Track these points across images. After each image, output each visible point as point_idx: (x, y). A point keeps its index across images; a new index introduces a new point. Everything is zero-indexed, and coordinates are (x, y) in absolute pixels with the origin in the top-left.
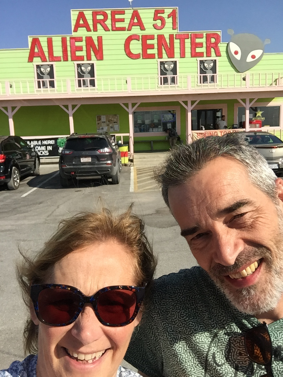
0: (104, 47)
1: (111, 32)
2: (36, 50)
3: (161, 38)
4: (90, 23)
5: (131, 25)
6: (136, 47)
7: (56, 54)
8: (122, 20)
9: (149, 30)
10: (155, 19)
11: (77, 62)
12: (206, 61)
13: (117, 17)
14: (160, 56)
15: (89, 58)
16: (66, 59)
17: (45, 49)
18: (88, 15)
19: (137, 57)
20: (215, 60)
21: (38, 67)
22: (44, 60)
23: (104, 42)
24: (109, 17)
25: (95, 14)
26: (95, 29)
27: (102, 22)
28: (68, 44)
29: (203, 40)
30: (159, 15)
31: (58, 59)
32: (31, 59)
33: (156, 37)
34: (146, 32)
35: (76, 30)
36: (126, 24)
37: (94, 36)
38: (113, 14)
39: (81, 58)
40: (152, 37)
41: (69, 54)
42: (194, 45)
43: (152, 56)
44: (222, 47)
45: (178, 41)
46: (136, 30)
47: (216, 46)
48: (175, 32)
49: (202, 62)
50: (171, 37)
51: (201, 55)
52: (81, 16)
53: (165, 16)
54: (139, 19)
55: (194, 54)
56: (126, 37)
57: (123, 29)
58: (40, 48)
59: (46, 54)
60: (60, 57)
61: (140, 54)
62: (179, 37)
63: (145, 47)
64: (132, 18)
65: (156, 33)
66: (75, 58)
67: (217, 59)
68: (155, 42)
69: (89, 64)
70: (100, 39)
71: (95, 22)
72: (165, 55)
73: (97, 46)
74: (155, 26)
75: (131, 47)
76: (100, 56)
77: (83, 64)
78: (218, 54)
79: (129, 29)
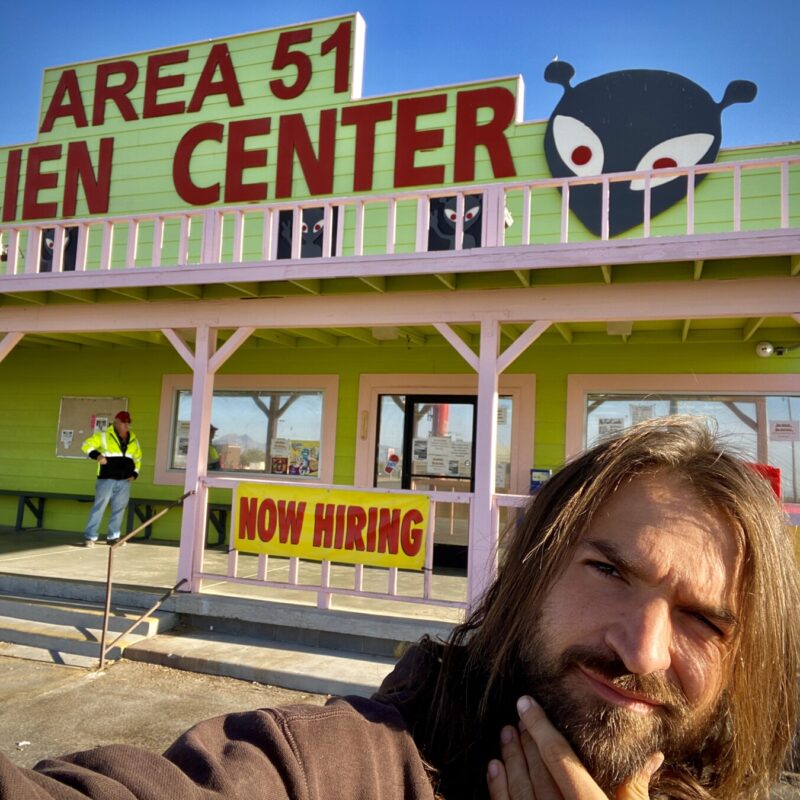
0: (117, 173)
4: (88, 100)
6: (209, 164)
8: (178, 81)
10: (279, 64)
12: (450, 198)
13: (165, 72)
14: (284, 189)
16: (10, 215)
18: (87, 78)
19: (205, 197)
24: (143, 75)
25: (103, 73)
26: (99, 120)
28: (23, 168)
29: (445, 121)
30: (293, 48)
33: (275, 125)
34: (246, 112)
35: (47, 127)
36: (184, 94)
37: (92, 137)
38: (155, 64)
40: (260, 127)
41: (20, 198)
43: (257, 192)
44: (522, 139)
45: (351, 130)
48: (339, 102)
49: (438, 206)
50: (327, 119)
51: (434, 175)
52: (68, 82)
53: (311, 49)
54: (229, 71)
56: (181, 132)
57: (176, 108)
61: (217, 187)
64: (208, 73)
70: (107, 146)
72: (300, 187)
75: (195, 164)
76: (99, 202)
78: (504, 167)
79: (196, 106)
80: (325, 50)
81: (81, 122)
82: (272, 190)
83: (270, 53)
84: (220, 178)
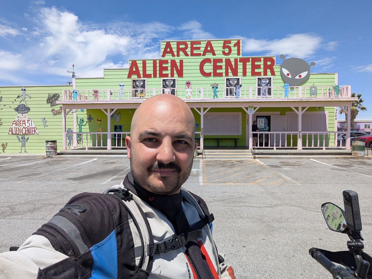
1: (190, 57)
2: (134, 69)
3: (228, 61)
5: (206, 51)
6: (208, 68)
7: (148, 73)
8: (199, 48)
9: (219, 55)
10: (224, 48)
13: (195, 46)
14: (227, 74)
15: (172, 75)
16: (155, 76)
17: (141, 69)
19: (209, 75)
20: (270, 78)
21: (134, 81)
22: (139, 76)
24: (189, 46)
25: (178, 44)
27: (184, 50)
28: (158, 65)
30: (227, 45)
33: (224, 61)
34: (217, 57)
35: (163, 56)
36: (201, 51)
37: (177, 60)
39: (167, 75)
40: (221, 61)
42: (254, 67)
43: (220, 75)
45: (242, 64)
47: (271, 68)
48: (239, 57)
50: (236, 60)
51: (259, 74)
52: (168, 45)
56: (201, 60)
58: (137, 68)
60: (151, 75)
62: (241, 60)
63: (216, 68)
64: (206, 48)
65: (224, 57)
66: (161, 75)
68: (223, 64)
70: (181, 62)
71: (179, 49)
72: (230, 74)
73: (179, 67)
78: (273, 73)
80: (235, 46)
81: (173, 55)
82: (224, 74)
83: (222, 45)
84: (211, 71)
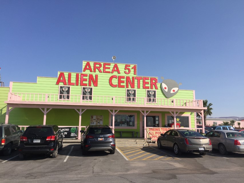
0: (99, 80)
1: (103, 73)
2: (61, 79)
3: (128, 78)
4: (92, 68)
5: (113, 71)
6: (115, 81)
7: (72, 82)
8: (109, 68)
9: (122, 74)
10: (125, 69)
11: (83, 87)
12: (150, 91)
13: (106, 66)
14: (127, 87)
15: (90, 85)
16: (77, 84)
17: (67, 79)
18: (92, 64)
19: (115, 86)
20: (155, 91)
21: (61, 87)
22: (65, 84)
23: (99, 78)
24: (102, 66)
25: (95, 64)
26: (95, 71)
27: (99, 68)
28: (80, 77)
29: (149, 81)
30: (127, 67)
31: (73, 84)
32: (58, 83)
33: (125, 77)
34: (121, 75)
35: (84, 71)
36: (110, 70)
37: (94, 74)
38: (105, 65)
39: (86, 85)
40: (123, 77)
41: (79, 82)
42: (145, 83)
43: (123, 87)
44: (158, 85)
45: (137, 80)
46: (115, 73)
47: (155, 84)
48: (135, 76)
49: (148, 91)
50: (133, 78)
51: (148, 88)
52: (88, 64)
53: (130, 68)
54: (117, 68)
55: (144, 87)
56: (110, 76)
57: (109, 72)
58: (64, 78)
59: (67, 81)
60: (74, 83)
61: (117, 85)
62: (137, 78)
63: (120, 82)
64: (114, 68)
65: (126, 75)
66: (82, 84)
67: (156, 90)
68: (125, 80)
69: (90, 88)
70: (97, 76)
71: (95, 68)
72: (129, 87)
73: (95, 79)
74: (125, 72)
75: (113, 81)
76: (96, 84)
77: (86, 88)
78: (156, 88)
79: (112, 73)
80: (132, 68)
81: (91, 71)
82: (125, 87)
84: (117, 84)
